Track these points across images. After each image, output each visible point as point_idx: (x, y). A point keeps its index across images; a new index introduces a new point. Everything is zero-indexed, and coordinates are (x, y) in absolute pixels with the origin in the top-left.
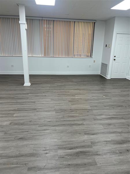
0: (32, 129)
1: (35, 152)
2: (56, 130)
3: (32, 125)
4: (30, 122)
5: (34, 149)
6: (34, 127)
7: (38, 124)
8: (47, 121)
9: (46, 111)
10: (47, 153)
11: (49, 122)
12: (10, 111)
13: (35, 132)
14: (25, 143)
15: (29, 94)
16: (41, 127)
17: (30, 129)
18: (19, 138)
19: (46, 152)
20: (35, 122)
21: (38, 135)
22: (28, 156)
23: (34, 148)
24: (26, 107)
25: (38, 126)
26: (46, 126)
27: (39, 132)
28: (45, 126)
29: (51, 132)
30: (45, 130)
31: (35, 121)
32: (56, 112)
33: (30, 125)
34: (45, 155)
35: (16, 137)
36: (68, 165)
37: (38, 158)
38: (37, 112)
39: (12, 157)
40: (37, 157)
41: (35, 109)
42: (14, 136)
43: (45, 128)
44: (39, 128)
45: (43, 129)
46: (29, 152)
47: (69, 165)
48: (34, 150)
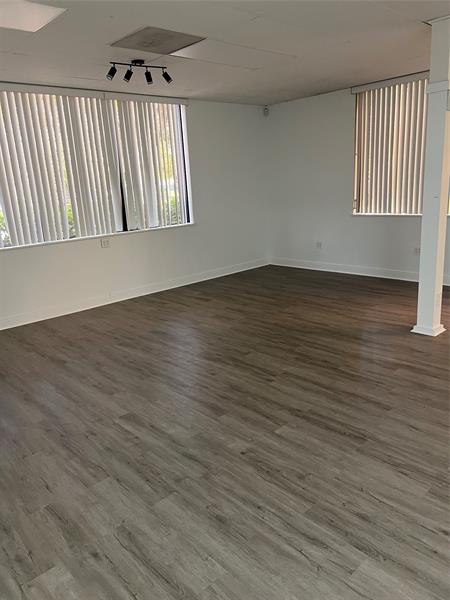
0: (279, 509)
2: (351, 572)
3: (293, 492)
4: (301, 477)
5: (214, 586)
6: (291, 503)
7: (313, 502)
8: (357, 510)
9: (395, 465)
11: (363, 518)
13: (277, 525)
14: (214, 543)
15: (399, 372)
16: (317, 519)
17: (273, 505)
18: (217, 517)
20: (314, 491)
23: (218, 582)
24: (337, 417)
25: (308, 506)
26: (335, 527)
27: (287, 534)
28: (331, 524)
29: (326, 565)
30: (314, 541)
31: (317, 486)
35: (214, 506)
38: (358, 450)
41: (362, 438)
42: (212, 500)
43: (322, 531)
44: (303, 522)
45: (313, 533)
46: (191, 586)
48: (210, 588)
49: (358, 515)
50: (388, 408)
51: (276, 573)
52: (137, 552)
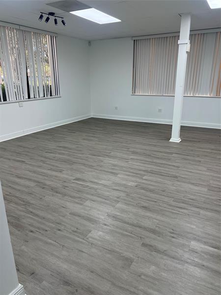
0: (163, 201)
1: (157, 229)
2: (199, 214)
3: (164, 196)
4: (163, 191)
6: (166, 199)
7: (173, 198)
9: (193, 184)
10: (173, 237)
11: (192, 199)
12: (140, 170)
13: (165, 205)
14: (148, 214)
15: (174, 155)
16: (177, 202)
17: (160, 200)
18: (143, 207)
19: (172, 235)
21: (169, 212)
22: (147, 231)
23: (158, 224)
24: (163, 171)
25: (173, 199)
26: (185, 203)
28: (183, 203)
29: (190, 214)
30: (181, 208)
31: (170, 193)
32: (208, 190)
33: (161, 195)
34: (170, 238)
36: (201, 265)
37: (158, 238)
38: (177, 181)
39: (128, 223)
40: (159, 236)
41: (176, 177)
42: (137, 202)
43: (182, 205)
44: (174, 203)
45: (179, 206)
46: (150, 227)
47: (203, 266)
48: (156, 226)
49: (190, 199)
50: (179, 167)
51: (176, 218)
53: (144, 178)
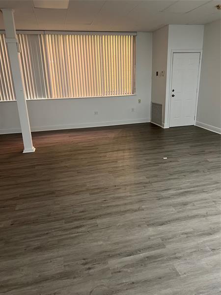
0: (54, 229)
1: (67, 269)
2: (97, 226)
3: (52, 221)
4: (49, 216)
5: (66, 264)
6: (57, 225)
7: (63, 219)
8: (79, 211)
9: (73, 194)
10: (89, 269)
11: (83, 212)
12: (7, 200)
13: (60, 233)
14: (46, 256)
15: (36, 168)
16: (69, 222)
17: (51, 229)
18: (35, 249)
19: (87, 266)
20: (58, 216)
21: (67, 239)
22: (58, 279)
23: (65, 262)
25: (64, 221)
26: (79, 220)
27: (68, 232)
28: (76, 220)
30: (77, 227)
31: (57, 214)
32: (90, 194)
33: (49, 222)
34: (87, 272)
35: (27, 247)
36: (131, 284)
37: (75, 280)
38: (56, 197)
39: (28, 284)
40: (75, 278)
41: (53, 193)
42: (23, 246)
43: (76, 223)
44: (67, 226)
45: (74, 226)
46: (58, 272)
47: (133, 283)
48: (64, 266)
49: (80, 212)
50: (50, 180)
51: (79, 243)
52: (17, 287)
53: (17, 209)
